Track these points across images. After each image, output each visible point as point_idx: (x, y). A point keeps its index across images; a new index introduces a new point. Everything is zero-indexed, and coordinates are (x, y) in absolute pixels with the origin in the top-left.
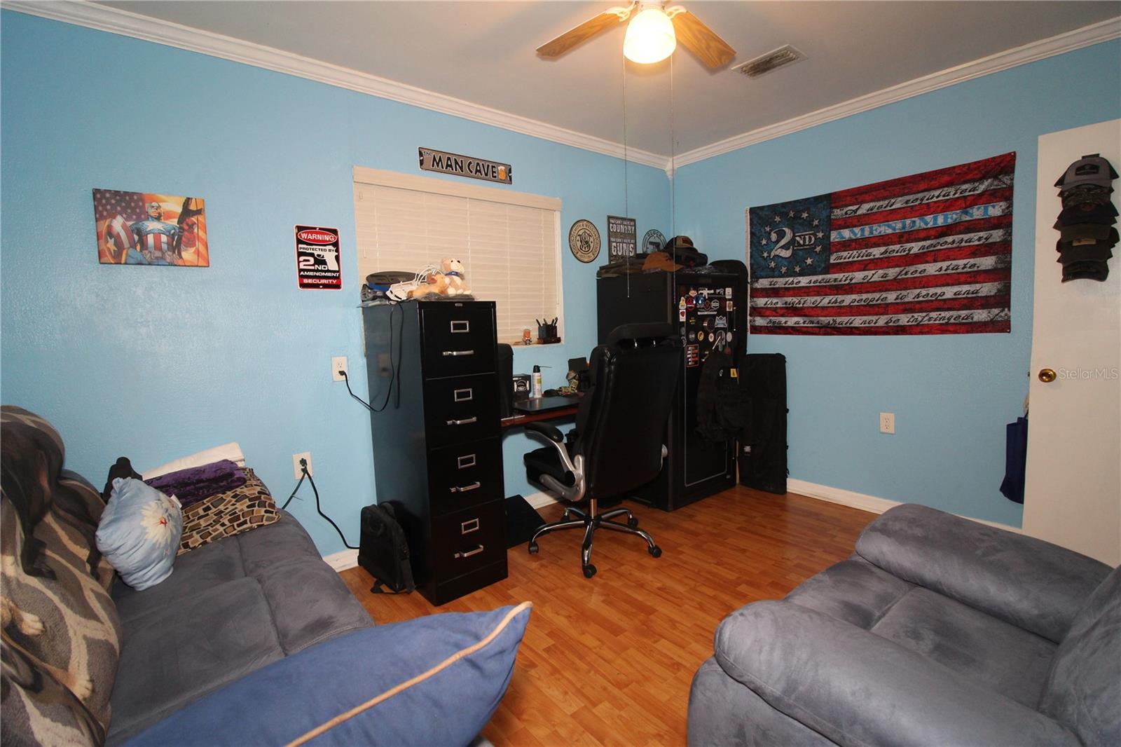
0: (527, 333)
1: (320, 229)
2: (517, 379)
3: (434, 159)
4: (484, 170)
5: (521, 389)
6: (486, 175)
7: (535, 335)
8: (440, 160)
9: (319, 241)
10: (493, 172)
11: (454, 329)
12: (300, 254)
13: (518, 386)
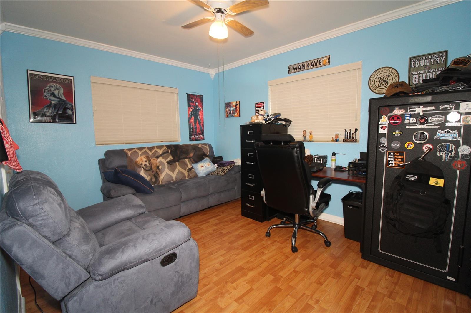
0: (337, 136)
1: (261, 103)
2: (316, 157)
3: (294, 68)
4: (315, 64)
5: (319, 162)
6: (316, 65)
7: (342, 137)
8: (296, 67)
9: (260, 106)
10: (320, 63)
11: (249, 133)
12: (256, 111)
13: (317, 160)
